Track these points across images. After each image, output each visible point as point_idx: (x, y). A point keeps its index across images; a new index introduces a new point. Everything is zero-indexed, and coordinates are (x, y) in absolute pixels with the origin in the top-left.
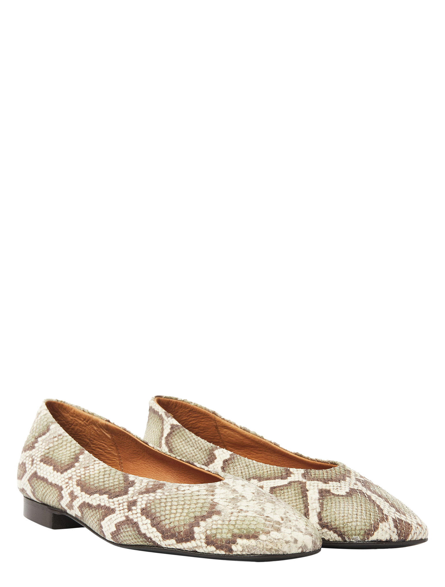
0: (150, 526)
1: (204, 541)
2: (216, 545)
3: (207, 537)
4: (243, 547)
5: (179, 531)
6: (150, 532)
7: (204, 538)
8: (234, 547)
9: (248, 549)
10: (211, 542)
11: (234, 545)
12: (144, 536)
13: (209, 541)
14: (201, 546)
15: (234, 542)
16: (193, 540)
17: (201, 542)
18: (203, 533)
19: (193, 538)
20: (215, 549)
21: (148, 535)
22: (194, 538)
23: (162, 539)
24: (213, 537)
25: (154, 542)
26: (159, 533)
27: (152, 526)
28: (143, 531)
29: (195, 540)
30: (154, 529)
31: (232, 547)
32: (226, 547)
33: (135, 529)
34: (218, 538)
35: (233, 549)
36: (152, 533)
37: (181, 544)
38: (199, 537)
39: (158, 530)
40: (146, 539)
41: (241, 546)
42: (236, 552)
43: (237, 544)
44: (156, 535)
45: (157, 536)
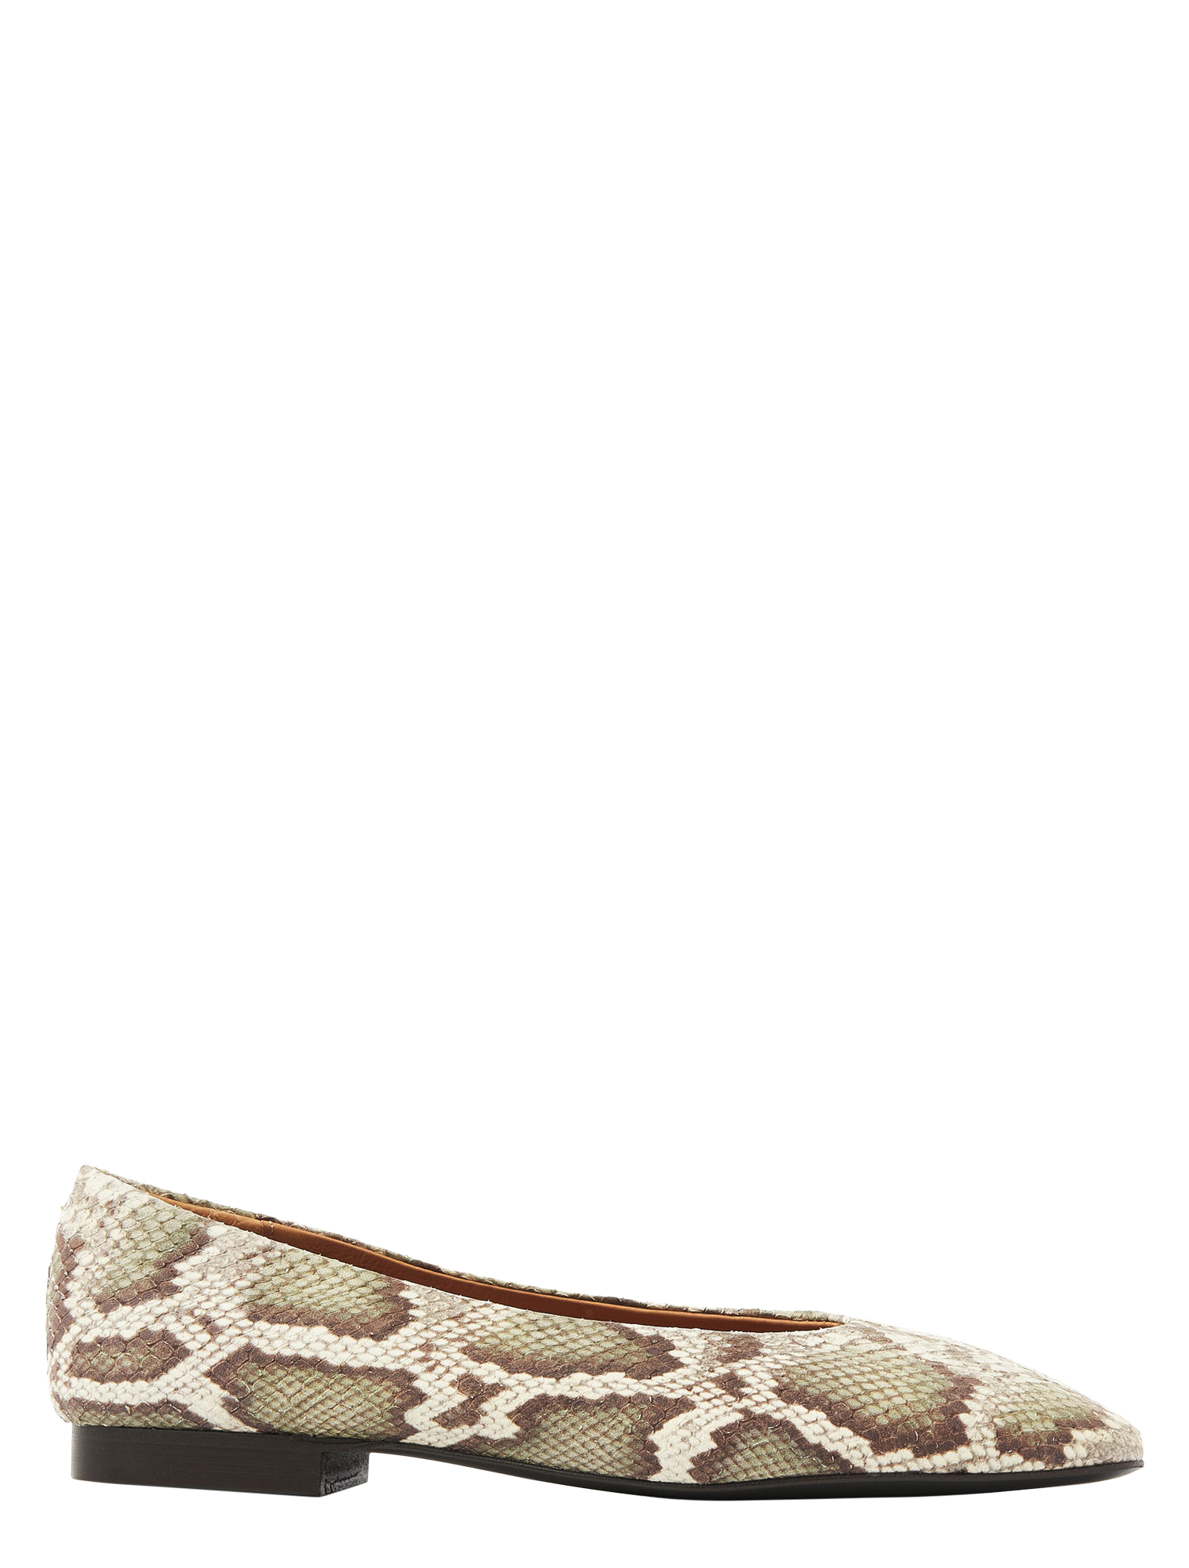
0: (829, 1425)
1: (993, 1444)
2: (1026, 1448)
3: (1000, 1434)
4: (1089, 1448)
5: (921, 1427)
6: (834, 1439)
7: (993, 1435)
8: (1068, 1450)
9: (1101, 1451)
10: (1011, 1443)
11: (1069, 1444)
12: (819, 1449)
13: (1006, 1442)
14: (986, 1458)
15: (1068, 1439)
16: (962, 1444)
17: (986, 1447)
18: (988, 1426)
19: (964, 1441)
20: (1020, 1459)
21: (830, 1447)
22: (967, 1438)
23: (871, 1453)
24: (1015, 1432)
25: (846, 1462)
26: (862, 1439)
27: (835, 1425)
28: (813, 1440)
29: (968, 1445)
30: (845, 1431)
31: (1064, 1451)
32: (1051, 1451)
33: (787, 1436)
34: (1028, 1433)
35: (1066, 1454)
36: (840, 1440)
37: (929, 1458)
38: (978, 1435)
39: (857, 1430)
40: (821, 1457)
41: (1084, 1445)
42: (1071, 1460)
43: (1075, 1442)
44: (852, 1445)
45: (855, 1448)
